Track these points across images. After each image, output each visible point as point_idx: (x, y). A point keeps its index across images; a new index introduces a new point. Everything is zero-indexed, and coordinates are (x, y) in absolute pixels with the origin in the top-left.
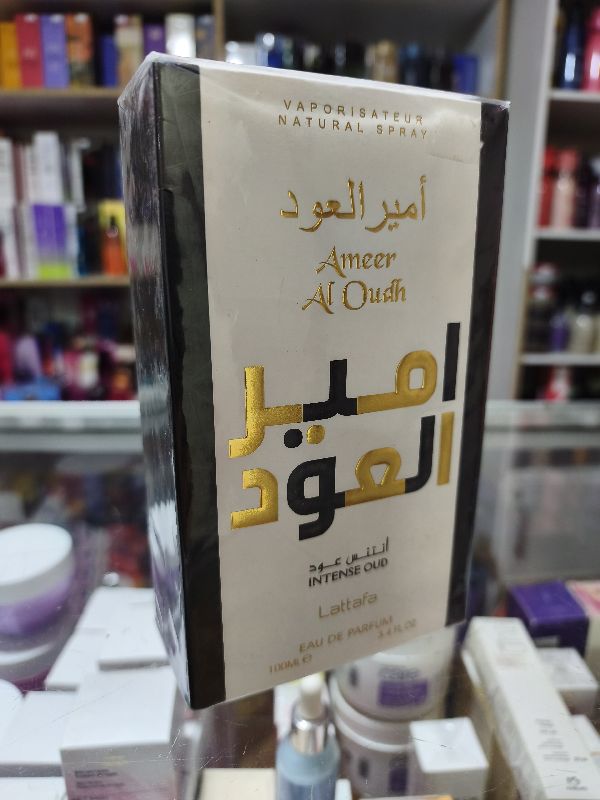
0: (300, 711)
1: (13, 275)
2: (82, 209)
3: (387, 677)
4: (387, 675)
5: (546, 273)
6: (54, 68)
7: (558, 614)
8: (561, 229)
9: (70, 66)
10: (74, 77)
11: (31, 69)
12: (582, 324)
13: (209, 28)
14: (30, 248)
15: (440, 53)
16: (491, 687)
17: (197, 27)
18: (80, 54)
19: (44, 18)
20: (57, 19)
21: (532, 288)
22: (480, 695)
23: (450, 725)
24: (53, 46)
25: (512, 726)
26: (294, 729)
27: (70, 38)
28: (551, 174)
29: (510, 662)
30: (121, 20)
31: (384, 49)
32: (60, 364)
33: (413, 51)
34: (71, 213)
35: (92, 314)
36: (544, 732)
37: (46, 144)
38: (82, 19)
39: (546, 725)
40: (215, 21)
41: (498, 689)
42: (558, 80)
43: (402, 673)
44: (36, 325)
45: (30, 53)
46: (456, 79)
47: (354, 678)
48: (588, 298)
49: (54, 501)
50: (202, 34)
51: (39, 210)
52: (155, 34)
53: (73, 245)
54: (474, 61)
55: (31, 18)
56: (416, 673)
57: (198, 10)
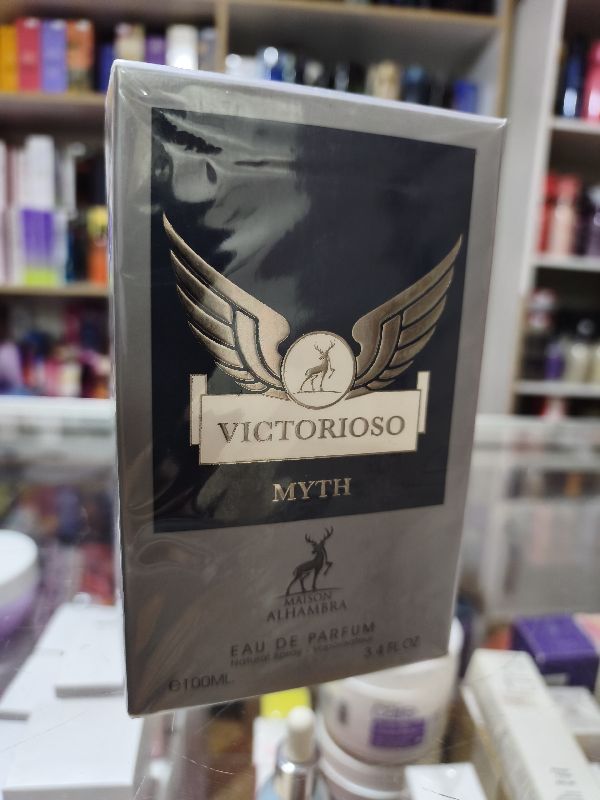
0: (287, 752)
2: (74, 216)
3: (381, 714)
4: (381, 712)
5: (544, 301)
6: (52, 74)
7: (567, 650)
8: (560, 257)
9: (69, 73)
10: (72, 83)
11: (29, 74)
12: (578, 354)
13: (212, 43)
14: (18, 253)
15: (441, 76)
16: (498, 729)
17: (200, 40)
18: (80, 61)
19: (46, 25)
20: (58, 25)
21: (529, 314)
22: (483, 737)
23: (451, 771)
24: (53, 52)
25: (524, 775)
26: (278, 772)
27: (70, 44)
28: (551, 202)
29: (519, 701)
30: (123, 30)
31: (386, 71)
32: (40, 374)
33: (416, 74)
34: (62, 219)
35: (76, 325)
36: (560, 783)
37: (39, 148)
38: (84, 27)
39: (563, 775)
40: (218, 35)
41: (506, 733)
42: (558, 109)
43: (398, 711)
44: (19, 331)
45: (29, 58)
46: (456, 104)
47: (343, 715)
48: (584, 328)
49: (26, 515)
50: (205, 48)
51: (29, 216)
52: (156, 45)
53: (61, 252)
54: (474, 89)
55: (31, 23)
56: (412, 711)
57: (202, 22)
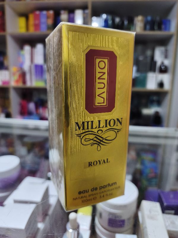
1: (29, 84)
6: (43, 26)
9: (48, 25)
10: (49, 28)
11: (37, 26)
13: (87, 14)
14: (34, 77)
15: (158, 19)
17: (84, 13)
18: (50, 22)
19: (41, 12)
20: (45, 12)
24: (43, 20)
27: (48, 17)
30: (62, 12)
31: (140, 18)
32: (41, 110)
33: (149, 18)
37: (39, 47)
38: (51, 12)
40: (89, 11)
44: (35, 98)
45: (37, 22)
46: (163, 27)
49: (37, 150)
50: (85, 15)
51: (36, 66)
52: (72, 15)
54: (169, 21)
55: (38, 12)
57: (84, 8)
